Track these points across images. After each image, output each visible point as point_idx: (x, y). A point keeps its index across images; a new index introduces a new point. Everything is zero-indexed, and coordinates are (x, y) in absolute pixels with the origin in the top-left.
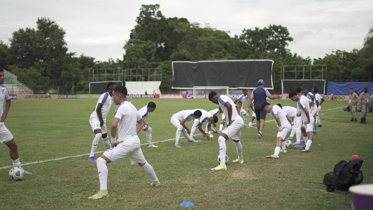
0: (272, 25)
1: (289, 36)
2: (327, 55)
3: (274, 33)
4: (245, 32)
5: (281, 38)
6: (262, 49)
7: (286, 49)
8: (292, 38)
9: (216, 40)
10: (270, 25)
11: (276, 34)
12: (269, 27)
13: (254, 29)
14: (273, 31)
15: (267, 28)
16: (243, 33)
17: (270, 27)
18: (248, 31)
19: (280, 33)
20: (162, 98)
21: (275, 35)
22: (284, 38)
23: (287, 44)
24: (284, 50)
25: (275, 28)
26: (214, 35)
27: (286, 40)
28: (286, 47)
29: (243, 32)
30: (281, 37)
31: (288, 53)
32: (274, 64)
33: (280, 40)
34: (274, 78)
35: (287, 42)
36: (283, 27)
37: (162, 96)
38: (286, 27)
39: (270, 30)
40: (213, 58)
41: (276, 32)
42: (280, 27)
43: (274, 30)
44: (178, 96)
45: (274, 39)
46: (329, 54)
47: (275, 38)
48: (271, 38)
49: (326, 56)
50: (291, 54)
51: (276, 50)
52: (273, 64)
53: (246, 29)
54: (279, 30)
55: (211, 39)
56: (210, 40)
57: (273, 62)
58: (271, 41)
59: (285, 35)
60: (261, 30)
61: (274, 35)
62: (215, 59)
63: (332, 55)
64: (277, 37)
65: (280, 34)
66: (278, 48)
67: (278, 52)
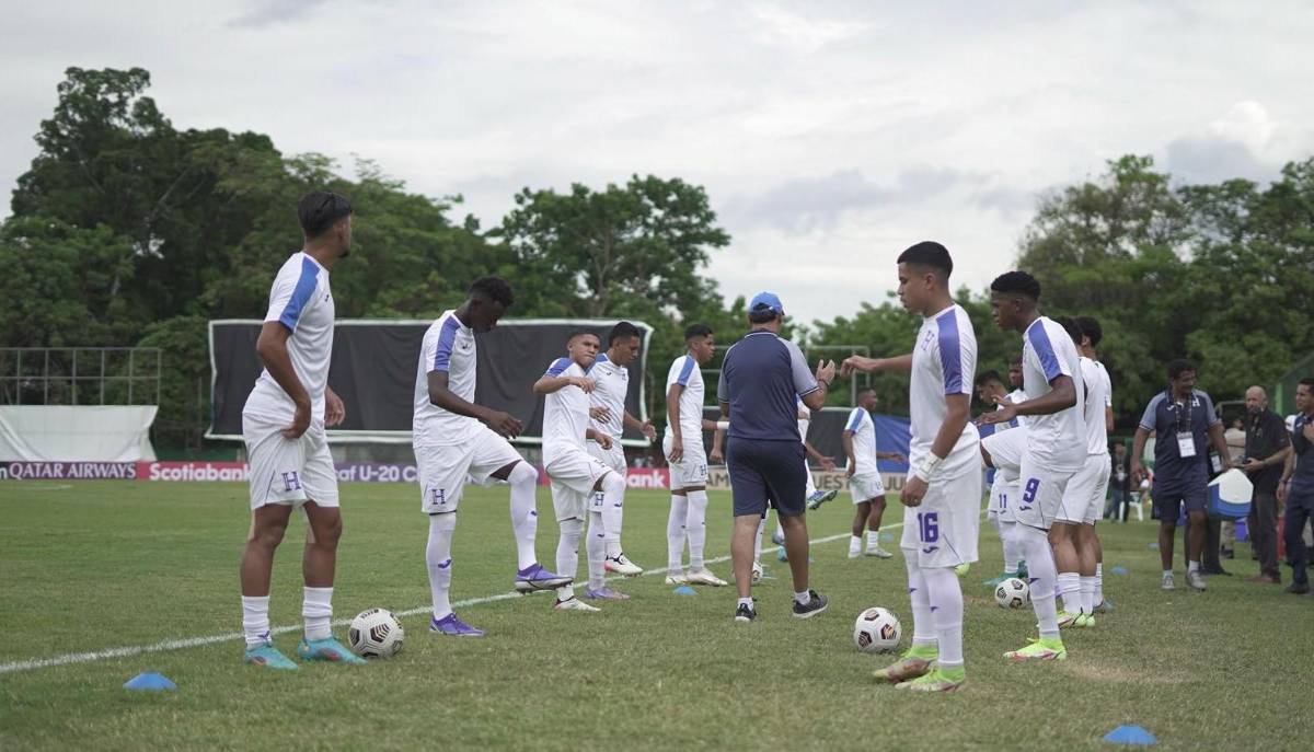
0: (643, 178)
1: (713, 226)
2: (866, 305)
3: (647, 212)
4: (529, 202)
5: (678, 233)
6: (601, 277)
7: (699, 278)
8: (726, 233)
9: (402, 231)
10: (635, 177)
11: (658, 213)
12: (629, 184)
13: (569, 192)
14: (647, 201)
15: (622, 186)
16: (521, 208)
17: (636, 185)
18: (540, 196)
19: (674, 210)
20: (161, 480)
21: (656, 218)
22: (694, 231)
23: (704, 257)
24: (693, 281)
25: (655, 189)
26: (391, 212)
27: (699, 239)
28: (699, 271)
29: (520, 200)
30: (681, 226)
31: (706, 297)
32: (652, 341)
33: (672, 242)
34: (652, 401)
35: (706, 248)
36: (689, 187)
37: (160, 469)
38: (702, 188)
39: (633, 198)
40: (390, 311)
41: (659, 206)
42: (675, 185)
43: (651, 198)
44: (235, 471)
45: (651, 234)
46: (877, 305)
47: (656, 233)
48: (638, 233)
49: (864, 311)
50: (720, 298)
51: (655, 281)
52: (647, 338)
53: (534, 191)
54: (673, 198)
55: (379, 227)
56: (378, 232)
57: (650, 330)
58: (640, 243)
59: (695, 220)
60: (596, 197)
61: (651, 221)
62: (400, 314)
63: (886, 306)
64: (660, 226)
65: (676, 216)
66: (663, 276)
67: (665, 291)
